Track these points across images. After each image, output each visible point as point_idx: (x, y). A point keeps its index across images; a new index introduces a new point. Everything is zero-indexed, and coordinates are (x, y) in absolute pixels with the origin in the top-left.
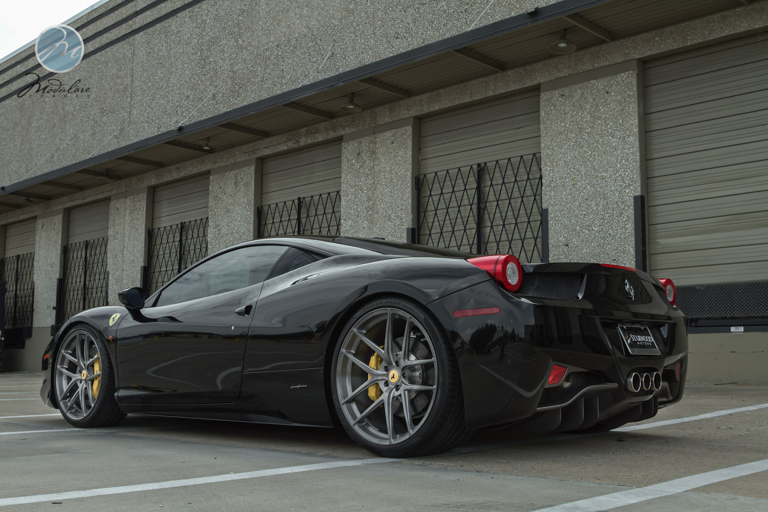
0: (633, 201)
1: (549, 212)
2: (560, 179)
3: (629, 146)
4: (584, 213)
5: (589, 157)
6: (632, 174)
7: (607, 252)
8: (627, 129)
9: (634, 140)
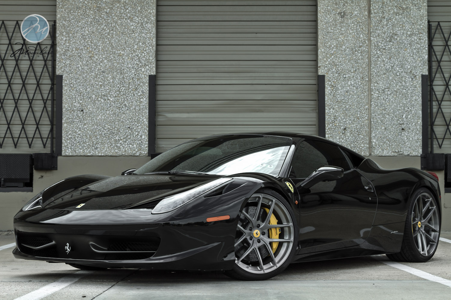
0: (148, 79)
1: (64, 78)
2: (76, 49)
3: (146, 31)
4: (100, 83)
5: (107, 34)
6: (148, 56)
7: (121, 120)
8: (145, 17)
9: (151, 27)
